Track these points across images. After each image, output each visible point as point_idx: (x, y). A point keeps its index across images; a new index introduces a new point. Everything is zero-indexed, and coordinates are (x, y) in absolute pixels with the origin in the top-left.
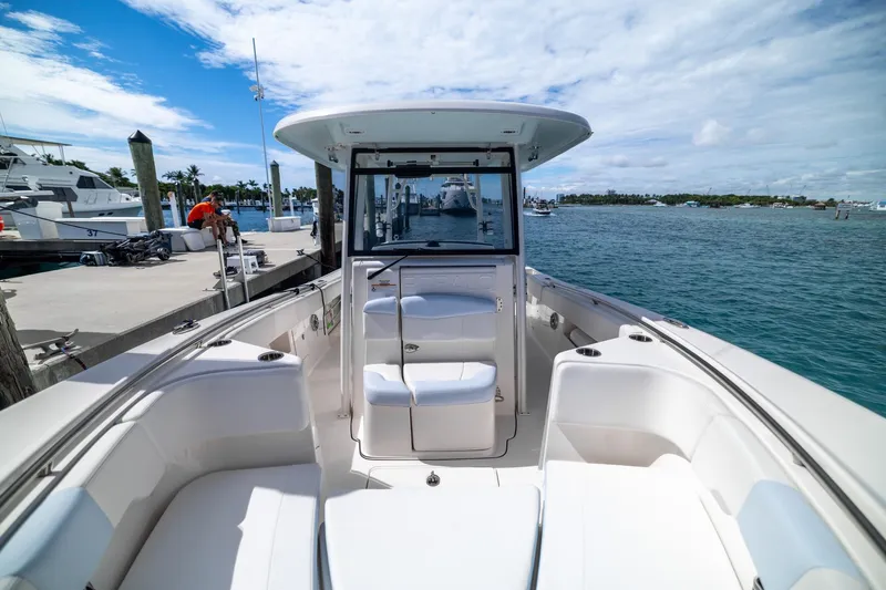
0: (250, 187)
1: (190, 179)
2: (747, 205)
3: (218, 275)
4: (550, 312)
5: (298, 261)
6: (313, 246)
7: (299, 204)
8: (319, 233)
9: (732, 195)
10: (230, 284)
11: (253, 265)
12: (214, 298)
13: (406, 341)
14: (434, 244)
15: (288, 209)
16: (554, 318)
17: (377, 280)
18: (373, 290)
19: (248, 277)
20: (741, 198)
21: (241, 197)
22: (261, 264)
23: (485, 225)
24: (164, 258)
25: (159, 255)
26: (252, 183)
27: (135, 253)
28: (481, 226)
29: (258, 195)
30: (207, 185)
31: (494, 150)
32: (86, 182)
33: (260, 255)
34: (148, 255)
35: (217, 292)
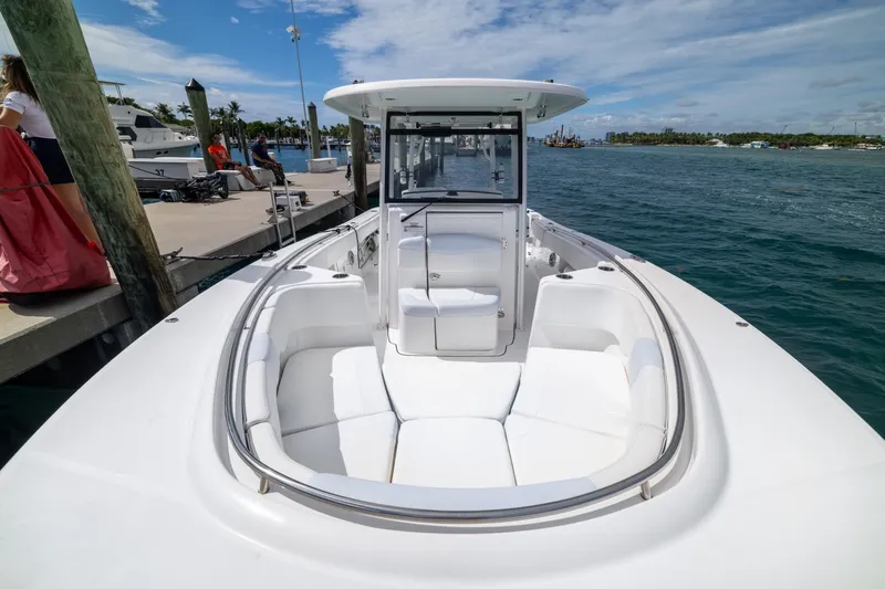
0: (288, 124)
1: (232, 116)
2: (825, 147)
3: (271, 212)
4: (550, 252)
5: (335, 200)
6: (348, 188)
7: (337, 143)
8: (352, 176)
9: (812, 135)
10: (281, 219)
11: (297, 204)
12: (269, 230)
13: (431, 271)
14: (454, 193)
15: (325, 147)
16: (552, 258)
17: (408, 223)
18: (406, 230)
19: (294, 214)
20: (821, 137)
21: (281, 135)
22: (304, 203)
23: (497, 174)
24: (224, 196)
25: (220, 194)
26: (291, 120)
27: (203, 191)
28: (493, 175)
29: (297, 133)
30: (247, 122)
31: (505, 114)
32: (143, 122)
33: (302, 195)
34: (212, 193)
35: (271, 225)
